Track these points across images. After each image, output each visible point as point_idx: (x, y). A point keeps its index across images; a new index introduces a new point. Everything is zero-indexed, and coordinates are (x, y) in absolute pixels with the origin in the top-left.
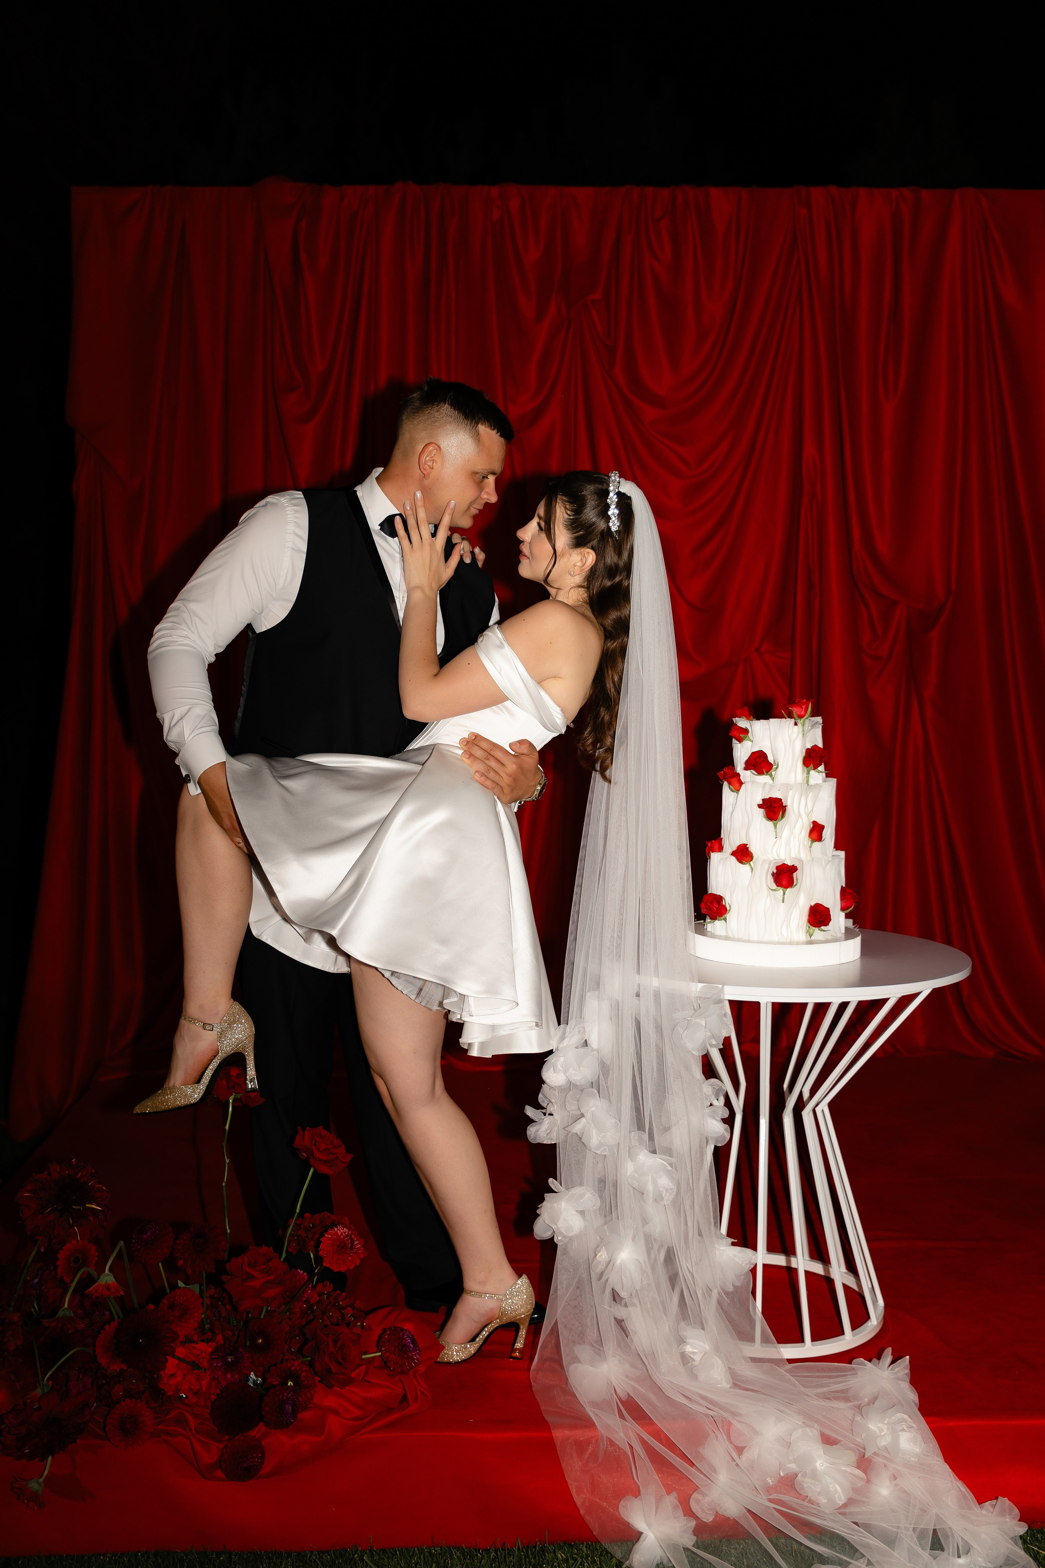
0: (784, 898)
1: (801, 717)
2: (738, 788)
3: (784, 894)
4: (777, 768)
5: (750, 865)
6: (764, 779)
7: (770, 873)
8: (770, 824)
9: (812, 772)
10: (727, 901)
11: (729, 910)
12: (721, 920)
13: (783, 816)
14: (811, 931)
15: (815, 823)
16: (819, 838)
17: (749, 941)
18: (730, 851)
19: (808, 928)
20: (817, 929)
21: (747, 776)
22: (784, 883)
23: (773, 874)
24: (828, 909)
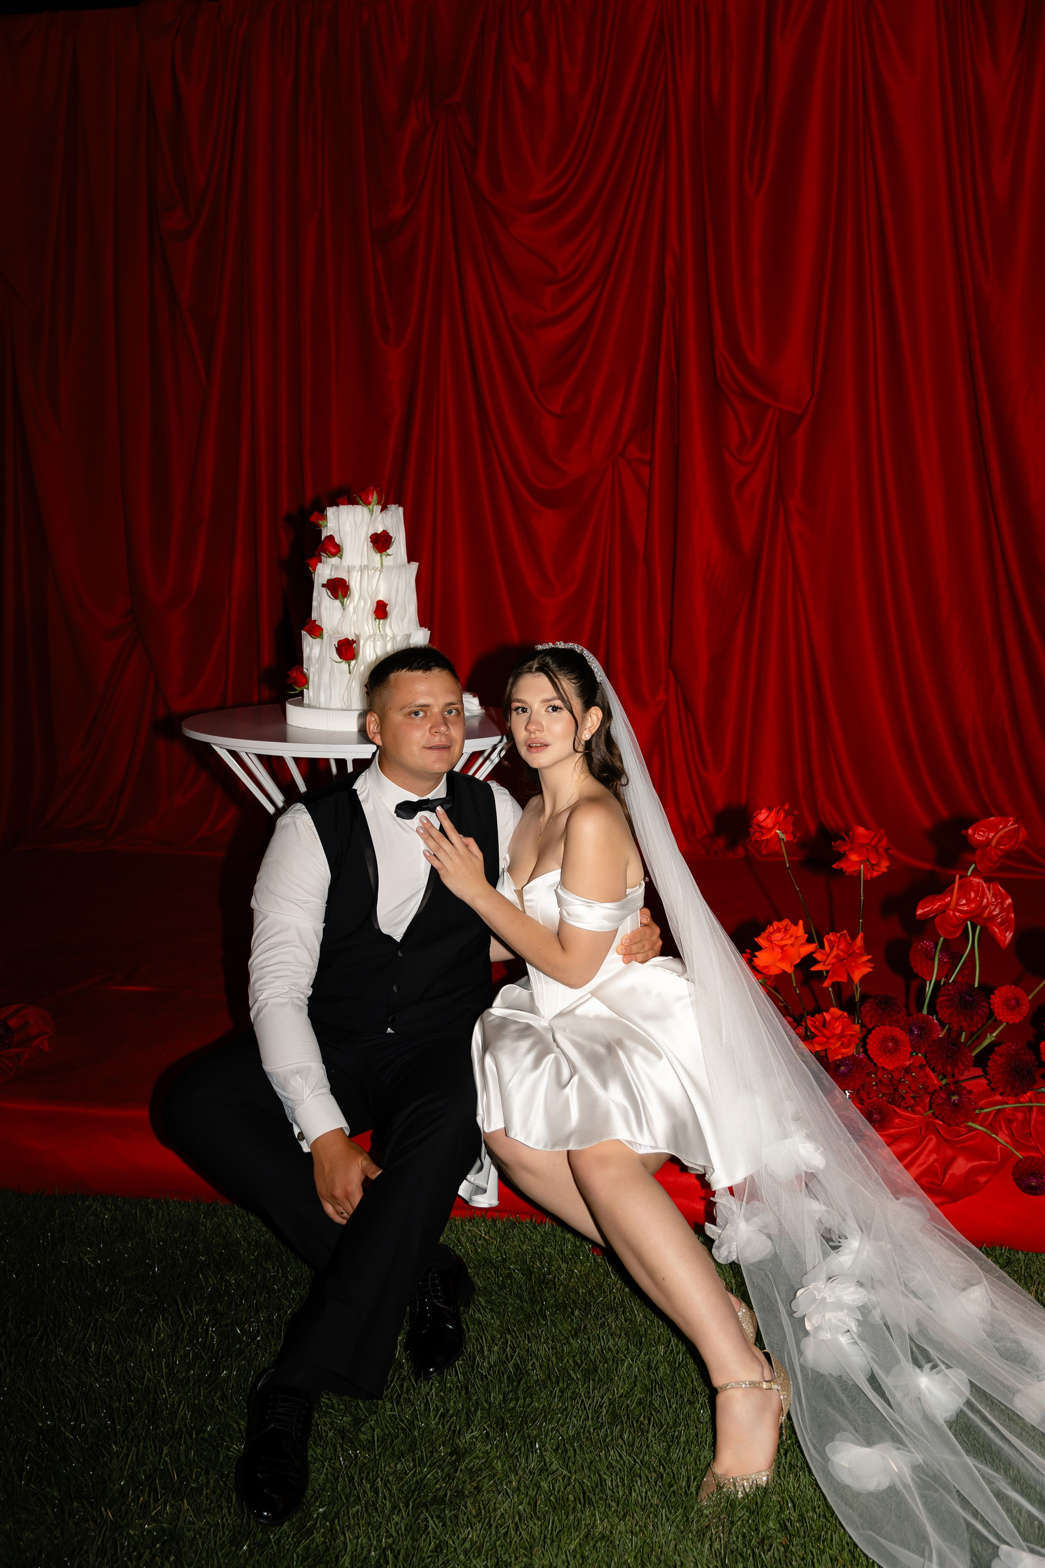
0: (349, 669)
2: (320, 570)
3: (349, 666)
4: (343, 551)
6: (334, 560)
7: (335, 646)
13: (347, 596)
15: (380, 602)
22: (347, 656)
23: (337, 648)
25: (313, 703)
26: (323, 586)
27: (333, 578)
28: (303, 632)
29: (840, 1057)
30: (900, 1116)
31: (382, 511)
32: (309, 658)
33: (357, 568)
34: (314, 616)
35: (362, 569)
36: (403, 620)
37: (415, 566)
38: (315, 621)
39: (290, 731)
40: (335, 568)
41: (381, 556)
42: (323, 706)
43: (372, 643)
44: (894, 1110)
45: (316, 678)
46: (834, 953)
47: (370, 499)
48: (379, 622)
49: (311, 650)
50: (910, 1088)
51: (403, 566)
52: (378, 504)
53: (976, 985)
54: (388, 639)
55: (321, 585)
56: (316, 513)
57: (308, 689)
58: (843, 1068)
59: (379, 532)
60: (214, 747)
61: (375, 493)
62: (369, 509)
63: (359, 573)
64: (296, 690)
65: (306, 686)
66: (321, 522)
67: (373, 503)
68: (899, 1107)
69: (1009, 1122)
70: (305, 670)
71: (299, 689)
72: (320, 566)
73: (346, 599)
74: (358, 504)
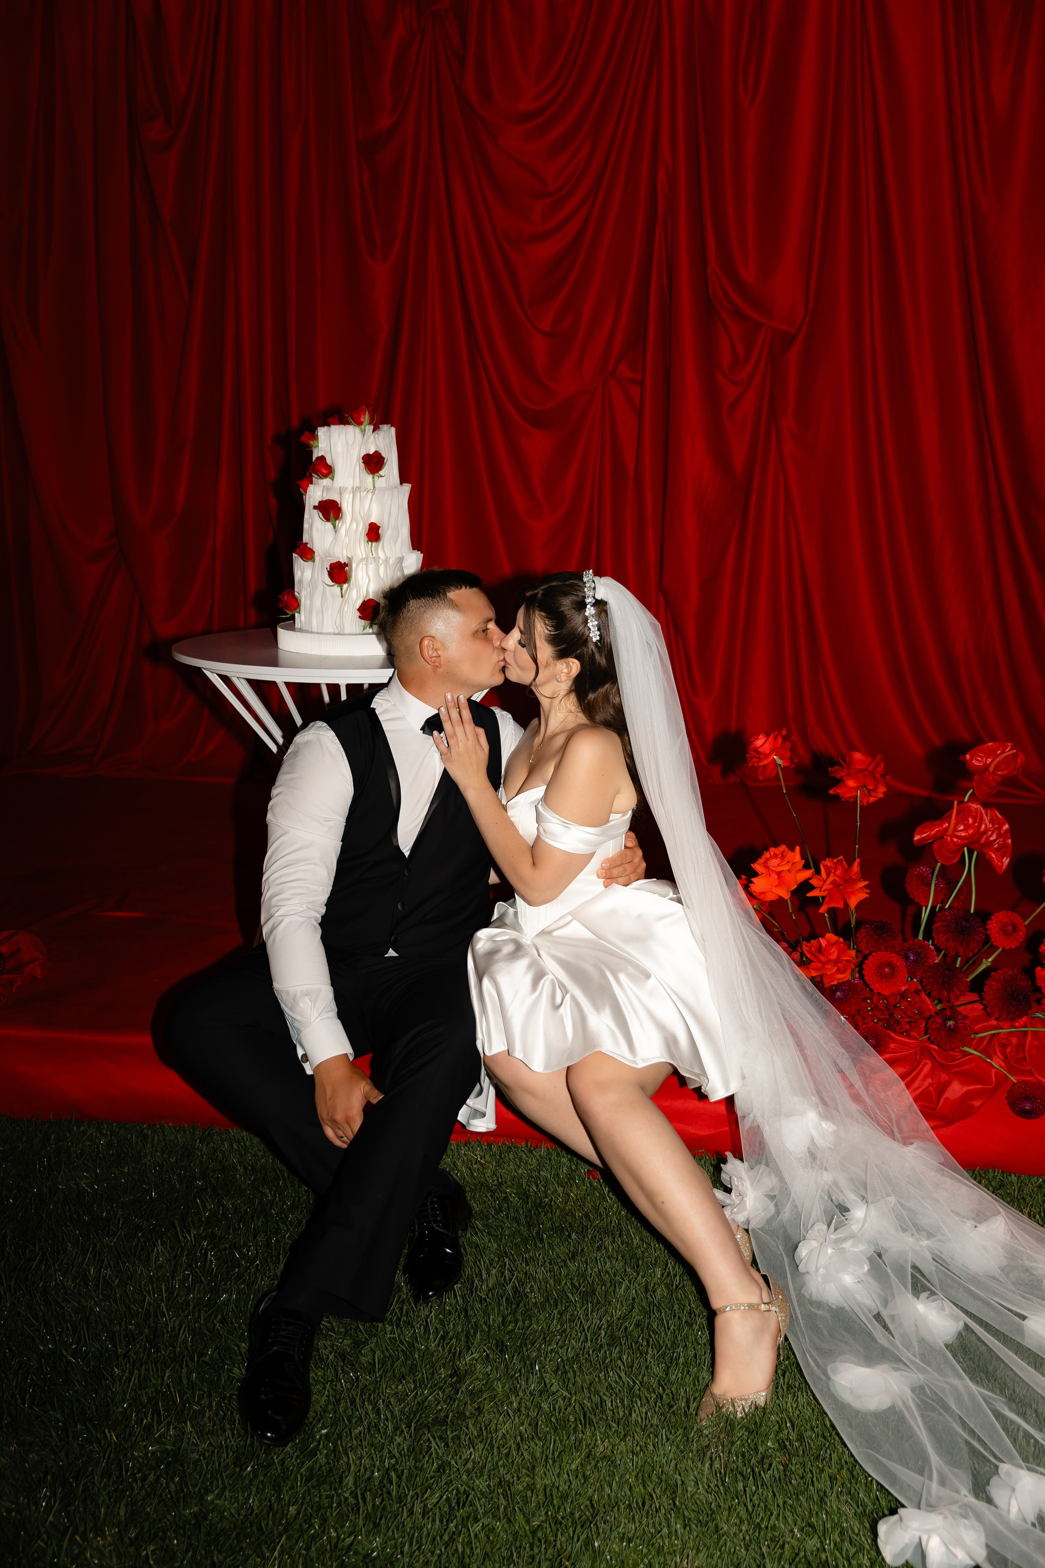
0: (341, 590)
2: (311, 491)
4: (335, 473)
6: (326, 482)
7: (327, 570)
13: (339, 518)
15: (372, 525)
19: (358, 620)
22: (340, 579)
23: (330, 571)
25: (304, 628)
26: (315, 507)
27: (324, 500)
28: (294, 555)
29: (835, 982)
30: (895, 1041)
31: (374, 431)
32: (300, 581)
33: (350, 489)
34: (305, 539)
35: (354, 491)
36: (395, 543)
37: (407, 487)
38: (307, 544)
39: (282, 656)
40: (327, 489)
41: (373, 478)
42: (315, 630)
43: (364, 566)
44: (889, 1035)
45: (308, 602)
46: (831, 879)
47: (362, 419)
48: (372, 545)
49: (303, 573)
50: (905, 1013)
51: (396, 487)
52: (370, 423)
53: (972, 911)
54: (381, 562)
55: (312, 507)
56: (306, 433)
57: (299, 613)
58: (838, 993)
59: (371, 453)
60: (205, 671)
61: (367, 413)
62: (361, 429)
63: (351, 495)
64: (288, 614)
65: (298, 610)
66: (312, 443)
67: (365, 423)
68: (895, 1032)
69: (1003, 1046)
70: (296, 594)
71: (290, 613)
72: (311, 488)
73: (337, 522)
74: (349, 424)
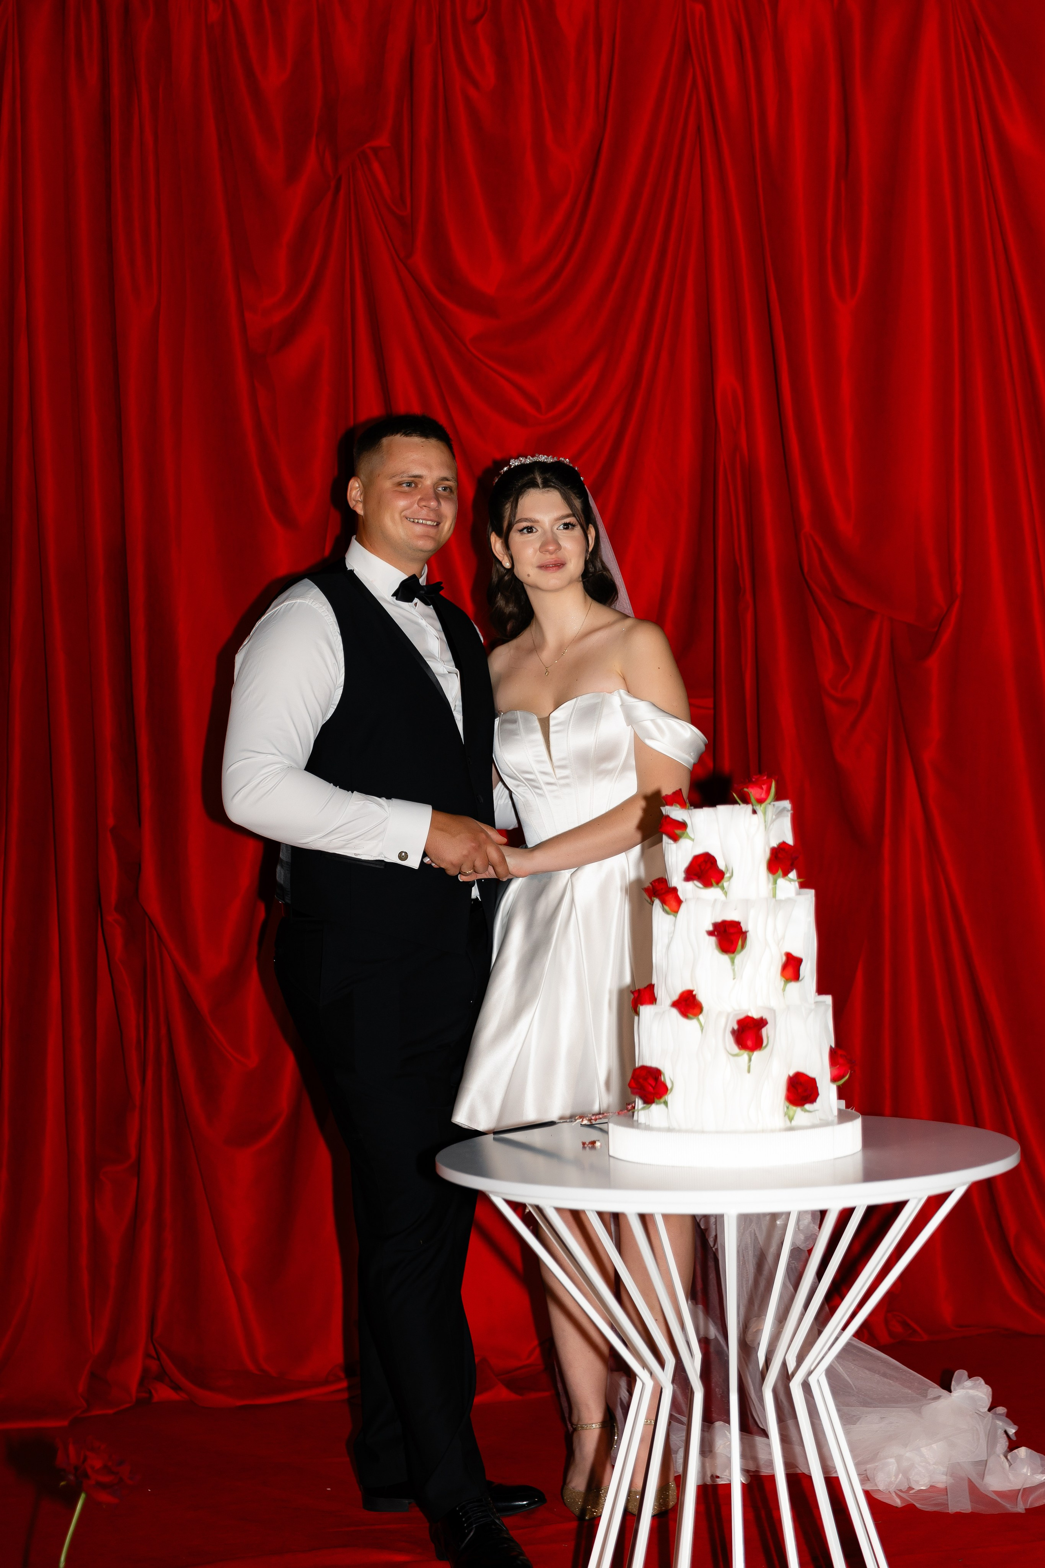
0: (749, 1067)
1: (761, 801)
2: (675, 909)
3: (750, 1060)
4: (731, 877)
5: (698, 1020)
6: (713, 893)
7: (729, 1029)
8: (725, 958)
9: (781, 881)
10: (668, 1077)
11: (672, 1089)
12: (660, 1103)
13: (743, 947)
14: (791, 1113)
15: (789, 956)
16: (796, 977)
17: (703, 1132)
18: (669, 1002)
19: (786, 1108)
20: (798, 1110)
21: (688, 890)
22: (749, 1043)
23: (733, 1032)
24: (813, 1081)
27: (720, 919)
33: (752, 902)
35: (761, 904)
40: (723, 904)
59: (776, 846)
63: (758, 911)
73: (740, 952)
74: (735, 803)
